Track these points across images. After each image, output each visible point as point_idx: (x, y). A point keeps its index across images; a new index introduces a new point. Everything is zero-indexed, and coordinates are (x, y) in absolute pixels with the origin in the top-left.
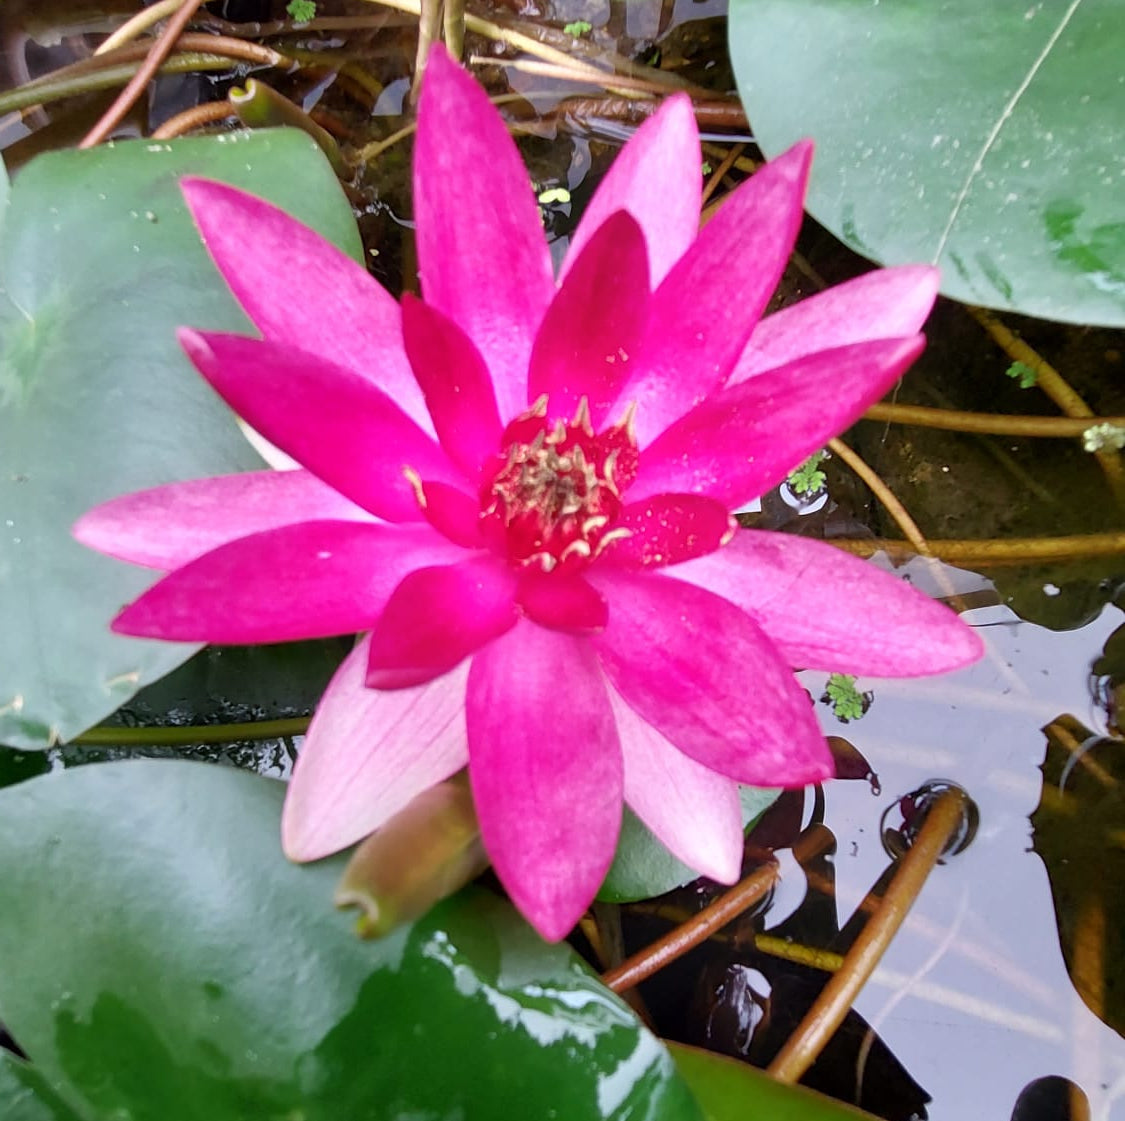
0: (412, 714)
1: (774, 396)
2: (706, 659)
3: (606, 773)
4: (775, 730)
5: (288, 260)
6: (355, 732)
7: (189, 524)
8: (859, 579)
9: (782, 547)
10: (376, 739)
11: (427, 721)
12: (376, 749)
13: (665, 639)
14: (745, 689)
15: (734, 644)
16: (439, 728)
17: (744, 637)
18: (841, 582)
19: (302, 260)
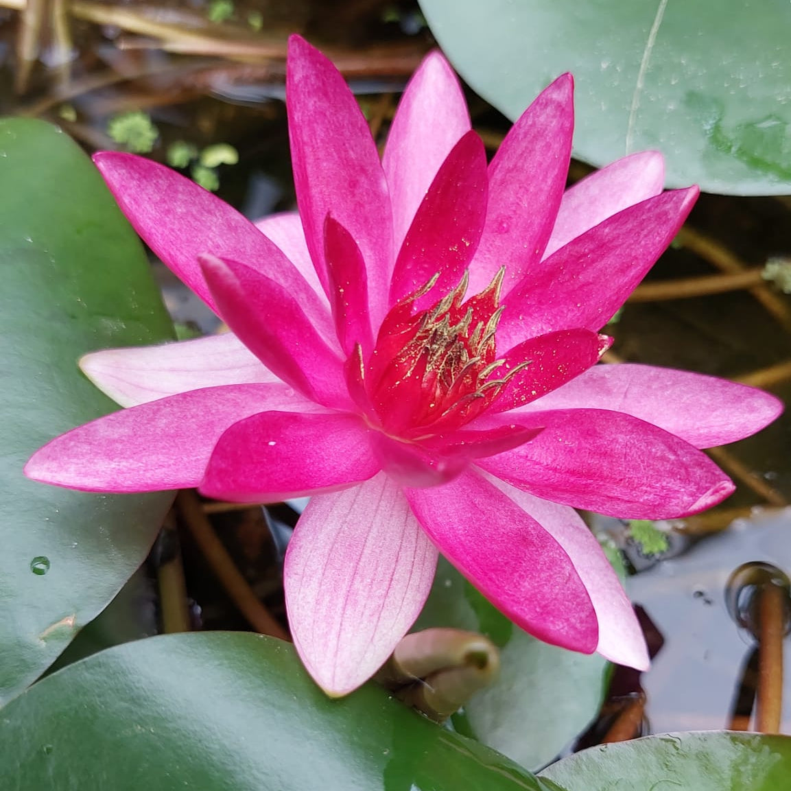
0: (358, 577)
1: (592, 251)
2: (594, 461)
3: (553, 561)
4: (674, 484)
5: (168, 212)
6: (318, 602)
7: (110, 456)
8: (673, 385)
9: (607, 376)
10: (340, 602)
11: (373, 580)
12: (344, 609)
13: (550, 460)
14: (635, 469)
15: (615, 441)
16: (387, 583)
17: (621, 432)
18: (659, 393)
19: (180, 210)
